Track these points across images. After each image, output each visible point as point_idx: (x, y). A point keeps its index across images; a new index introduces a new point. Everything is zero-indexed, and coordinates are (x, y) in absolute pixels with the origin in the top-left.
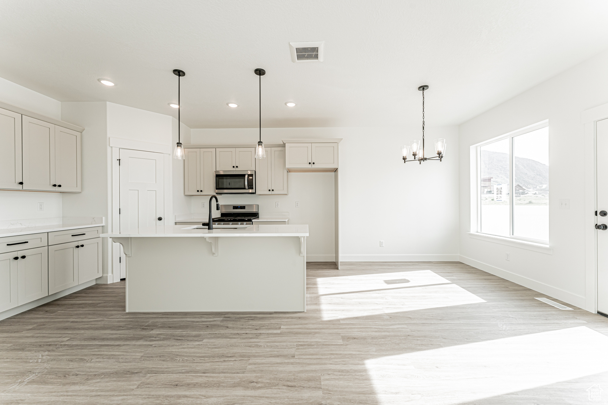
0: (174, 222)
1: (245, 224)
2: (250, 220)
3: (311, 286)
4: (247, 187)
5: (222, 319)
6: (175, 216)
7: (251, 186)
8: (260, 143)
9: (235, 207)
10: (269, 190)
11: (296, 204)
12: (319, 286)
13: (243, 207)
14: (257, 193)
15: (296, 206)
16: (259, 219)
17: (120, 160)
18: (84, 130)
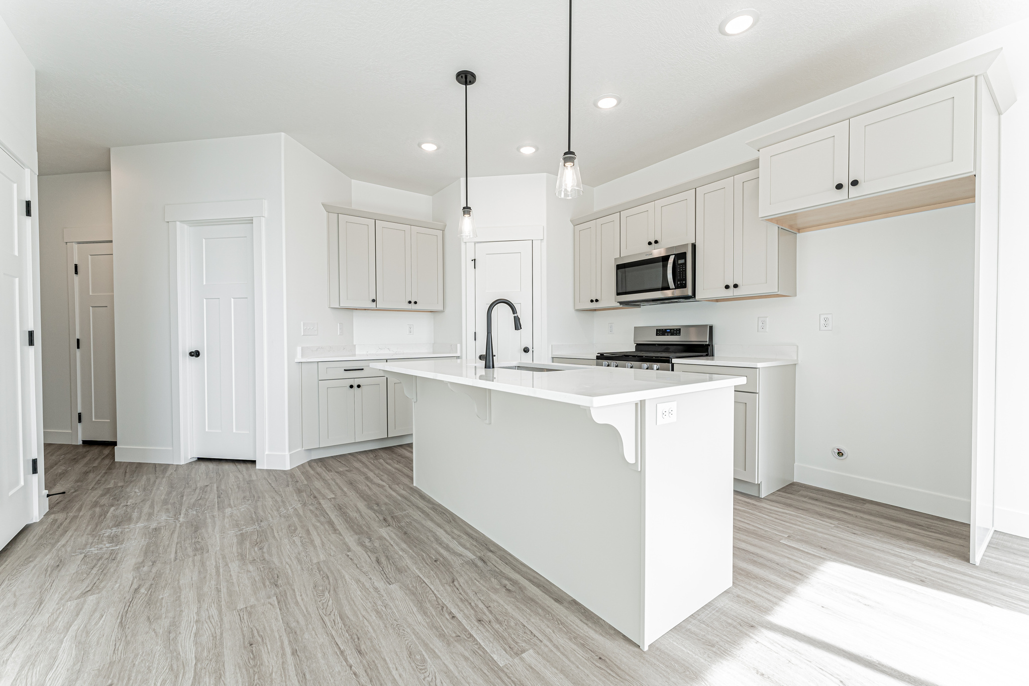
0: (550, 356)
1: (655, 368)
2: (667, 360)
3: (773, 577)
4: (672, 285)
5: (473, 557)
6: (552, 346)
7: (680, 283)
8: (569, 155)
9: (661, 332)
10: (727, 287)
11: (823, 322)
12: (803, 590)
13: (676, 332)
14: (697, 297)
15: (823, 328)
16: (713, 360)
17: (475, 260)
18: (446, 225)
